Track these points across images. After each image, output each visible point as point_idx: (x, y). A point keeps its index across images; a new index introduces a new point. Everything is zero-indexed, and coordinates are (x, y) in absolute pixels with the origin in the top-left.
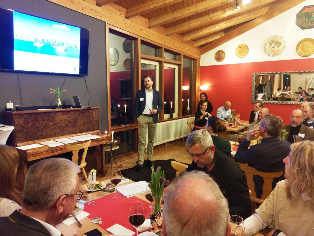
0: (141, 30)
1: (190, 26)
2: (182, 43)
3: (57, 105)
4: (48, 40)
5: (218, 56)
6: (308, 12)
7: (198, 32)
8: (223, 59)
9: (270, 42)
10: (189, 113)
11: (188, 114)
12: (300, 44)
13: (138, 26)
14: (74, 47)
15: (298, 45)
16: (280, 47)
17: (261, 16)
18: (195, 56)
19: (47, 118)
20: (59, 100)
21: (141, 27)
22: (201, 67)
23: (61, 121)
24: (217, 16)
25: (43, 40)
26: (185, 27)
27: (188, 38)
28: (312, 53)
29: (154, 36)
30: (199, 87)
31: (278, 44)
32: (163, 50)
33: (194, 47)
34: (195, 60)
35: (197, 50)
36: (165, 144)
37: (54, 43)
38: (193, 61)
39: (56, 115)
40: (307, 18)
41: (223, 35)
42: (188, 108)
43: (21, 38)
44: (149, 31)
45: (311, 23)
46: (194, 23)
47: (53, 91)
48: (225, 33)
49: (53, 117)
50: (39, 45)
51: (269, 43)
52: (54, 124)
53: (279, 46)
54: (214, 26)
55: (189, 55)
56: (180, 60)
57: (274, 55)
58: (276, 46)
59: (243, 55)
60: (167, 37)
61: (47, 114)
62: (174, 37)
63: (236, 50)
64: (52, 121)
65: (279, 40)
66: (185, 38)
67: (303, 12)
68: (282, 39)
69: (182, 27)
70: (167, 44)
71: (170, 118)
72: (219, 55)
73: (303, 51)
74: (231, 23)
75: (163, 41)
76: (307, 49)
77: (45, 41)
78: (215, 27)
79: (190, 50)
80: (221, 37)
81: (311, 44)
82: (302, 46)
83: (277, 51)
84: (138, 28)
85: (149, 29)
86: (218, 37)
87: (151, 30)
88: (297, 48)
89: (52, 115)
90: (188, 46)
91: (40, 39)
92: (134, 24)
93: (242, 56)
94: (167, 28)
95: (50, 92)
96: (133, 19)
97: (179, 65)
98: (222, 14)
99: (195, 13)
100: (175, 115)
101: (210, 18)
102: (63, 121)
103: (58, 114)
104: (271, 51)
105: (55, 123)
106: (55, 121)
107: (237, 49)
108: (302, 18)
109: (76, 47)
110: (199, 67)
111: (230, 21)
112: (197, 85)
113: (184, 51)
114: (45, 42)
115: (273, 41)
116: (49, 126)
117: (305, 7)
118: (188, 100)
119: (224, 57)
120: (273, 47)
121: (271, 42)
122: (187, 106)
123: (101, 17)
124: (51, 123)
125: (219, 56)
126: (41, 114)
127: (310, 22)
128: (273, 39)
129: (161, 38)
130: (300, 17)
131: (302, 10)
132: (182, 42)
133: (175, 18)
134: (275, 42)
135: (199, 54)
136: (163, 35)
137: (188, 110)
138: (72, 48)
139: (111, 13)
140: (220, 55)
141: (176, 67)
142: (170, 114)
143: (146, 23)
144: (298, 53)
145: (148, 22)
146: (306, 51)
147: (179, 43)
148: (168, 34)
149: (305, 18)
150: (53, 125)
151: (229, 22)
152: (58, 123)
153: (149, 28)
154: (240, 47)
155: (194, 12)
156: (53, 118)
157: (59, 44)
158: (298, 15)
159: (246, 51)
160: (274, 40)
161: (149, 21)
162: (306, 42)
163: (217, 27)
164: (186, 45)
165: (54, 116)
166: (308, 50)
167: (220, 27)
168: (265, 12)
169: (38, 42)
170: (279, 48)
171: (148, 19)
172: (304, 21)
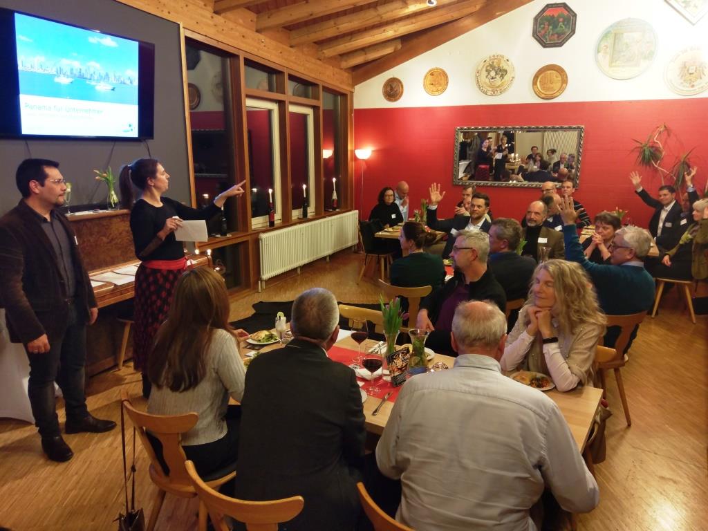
0: (243, 36)
1: (338, 28)
2: (319, 62)
3: (111, 203)
4: (80, 69)
5: (389, 89)
6: (553, 15)
7: (350, 39)
8: (400, 96)
9: (487, 66)
10: (335, 206)
11: (334, 209)
12: (540, 74)
13: (239, 28)
14: (128, 82)
15: (536, 77)
16: (506, 77)
17: (471, 15)
18: (344, 88)
19: (96, 229)
20: (113, 192)
21: (244, 30)
22: (356, 110)
23: (120, 234)
24: (392, 11)
25: (72, 70)
26: (329, 31)
27: (329, 52)
28: (558, 94)
29: (268, 50)
30: (353, 152)
31: (502, 72)
32: (286, 77)
33: (341, 69)
34: (344, 95)
35: (347, 74)
36: (295, 269)
37: (92, 75)
38: (339, 98)
39: (111, 223)
40: (551, 27)
41: (399, 46)
42: (335, 196)
43: (32, 67)
44: (259, 40)
45: (558, 37)
46: (346, 25)
47: (99, 175)
48: (402, 43)
49: (107, 227)
50: (64, 80)
51: (484, 69)
52: (109, 241)
53: (502, 76)
54: (384, 28)
55: (335, 86)
56: (316, 97)
57: (494, 93)
58: (498, 77)
59: (438, 91)
60: (291, 49)
61: (97, 222)
62: (305, 49)
63: (425, 79)
64: (104, 236)
65: (504, 65)
66: (325, 51)
67: (545, 14)
68: (509, 63)
69: (322, 31)
70: (291, 64)
71: (302, 217)
72: (391, 87)
73: (543, 88)
74: (417, 24)
75: (286, 60)
76: (552, 86)
77: (75, 72)
78: (384, 30)
79: (334, 75)
80: (395, 51)
81: (557, 77)
82: (541, 79)
83: (499, 86)
84: (237, 34)
85: (259, 35)
86: (389, 50)
87: (261, 37)
88: (534, 83)
89: (104, 223)
90: (331, 67)
91: (67, 70)
92: (231, 25)
93: (437, 93)
94: (290, 30)
95: (97, 178)
96: (229, 14)
97: (315, 108)
98: (401, 8)
99: (352, 7)
100: (311, 210)
101: (379, 15)
102: (124, 234)
103: (115, 220)
104: (489, 86)
105: (110, 238)
106: (111, 234)
107: (426, 76)
108: (542, 26)
109: (131, 83)
110: (351, 110)
111: (414, 20)
112: (350, 148)
113: (324, 78)
114: (75, 75)
115: (492, 66)
116: (102, 245)
117: (548, 6)
118: (334, 180)
119: (402, 92)
120: (493, 78)
121: (489, 68)
122: (332, 192)
123: (169, 13)
124: (105, 239)
125: (392, 89)
126: (87, 223)
127: (556, 36)
128: (493, 63)
129: (281, 53)
130: (540, 25)
131: (543, 11)
132: (320, 60)
133: (311, 15)
134: (496, 69)
135: (351, 83)
136: (284, 46)
137: (334, 200)
138: (124, 83)
139: (188, 4)
140: (393, 86)
141: (309, 112)
142: (302, 209)
143: (252, 21)
144: (535, 92)
145: (255, 20)
146: (548, 89)
147: (313, 60)
148: (294, 42)
149: (549, 25)
150: (108, 243)
151: (412, 23)
152: (116, 238)
153: (258, 31)
154: (432, 74)
155: (349, 5)
156: (106, 229)
157: (101, 78)
158: (536, 19)
159: (443, 82)
160: (495, 64)
161: (257, 18)
162: (549, 72)
163: (390, 32)
164: (327, 66)
165: (107, 225)
166: (553, 88)
167: (395, 31)
168: (478, 7)
169: (62, 75)
170: (503, 80)
171: (257, 13)
172: (546, 32)
